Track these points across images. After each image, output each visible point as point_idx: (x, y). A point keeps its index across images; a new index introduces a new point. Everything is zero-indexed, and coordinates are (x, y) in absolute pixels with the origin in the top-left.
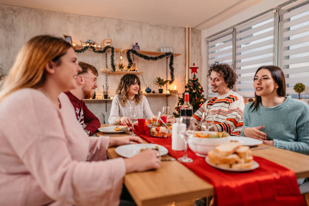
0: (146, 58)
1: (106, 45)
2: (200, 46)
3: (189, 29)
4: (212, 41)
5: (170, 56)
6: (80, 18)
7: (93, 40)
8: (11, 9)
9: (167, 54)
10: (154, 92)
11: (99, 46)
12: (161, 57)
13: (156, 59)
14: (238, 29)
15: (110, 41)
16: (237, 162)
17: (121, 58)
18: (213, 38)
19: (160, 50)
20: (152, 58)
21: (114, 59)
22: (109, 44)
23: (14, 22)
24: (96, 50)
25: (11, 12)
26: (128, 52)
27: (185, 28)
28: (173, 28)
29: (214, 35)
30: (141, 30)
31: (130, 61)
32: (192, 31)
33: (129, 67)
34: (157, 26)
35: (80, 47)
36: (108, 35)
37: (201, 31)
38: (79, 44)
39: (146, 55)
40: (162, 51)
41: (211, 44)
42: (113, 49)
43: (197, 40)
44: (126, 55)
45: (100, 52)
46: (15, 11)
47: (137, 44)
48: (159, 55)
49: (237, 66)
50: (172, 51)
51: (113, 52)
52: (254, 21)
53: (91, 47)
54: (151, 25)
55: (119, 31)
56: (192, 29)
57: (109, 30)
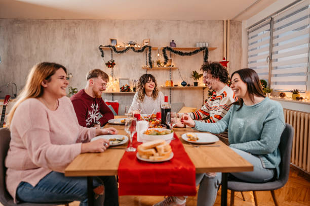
0: (181, 54)
1: (145, 44)
2: (240, 38)
3: (227, 21)
4: (252, 32)
5: (205, 50)
6: (124, 22)
7: (134, 41)
8: (74, 22)
9: (201, 49)
10: (189, 85)
11: (139, 46)
12: (196, 52)
13: (190, 54)
14: (276, 18)
15: (148, 41)
16: (153, 155)
17: (158, 55)
18: (253, 28)
19: (195, 45)
20: (186, 54)
21: (151, 56)
22: (147, 44)
23: (76, 32)
24: (136, 50)
25: (73, 24)
26: (164, 50)
27: (223, 21)
28: (211, 22)
29: (254, 26)
30: (178, 28)
31: (166, 57)
32: (231, 23)
33: (165, 63)
34: (194, 22)
35: (123, 48)
36: (148, 35)
37: (241, 22)
38: (123, 46)
39: (181, 51)
40: (198, 46)
41: (251, 35)
42: (150, 47)
43: (237, 32)
44: (162, 52)
45: (139, 51)
46: (76, 24)
47: (173, 41)
48: (194, 50)
49: (273, 58)
50: (207, 46)
51: (150, 50)
52: (290, 9)
53: (132, 48)
54: (188, 22)
55: (158, 30)
56: (230, 21)
57: (148, 30)
